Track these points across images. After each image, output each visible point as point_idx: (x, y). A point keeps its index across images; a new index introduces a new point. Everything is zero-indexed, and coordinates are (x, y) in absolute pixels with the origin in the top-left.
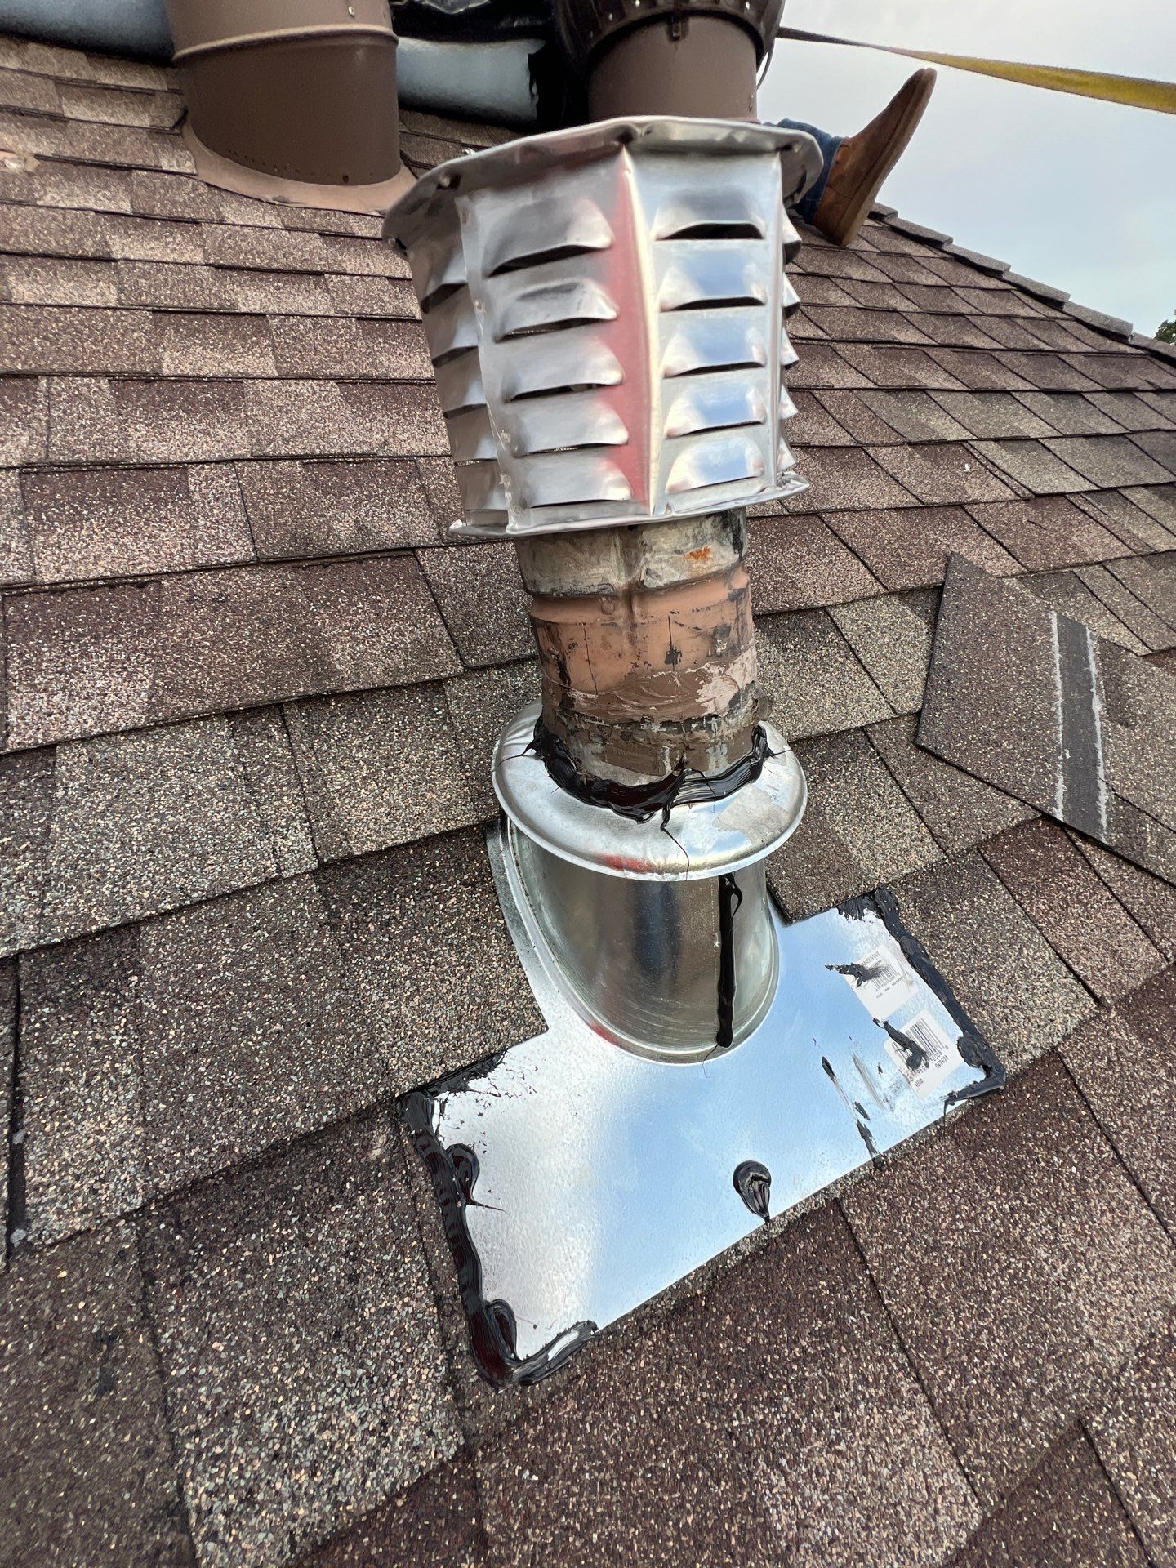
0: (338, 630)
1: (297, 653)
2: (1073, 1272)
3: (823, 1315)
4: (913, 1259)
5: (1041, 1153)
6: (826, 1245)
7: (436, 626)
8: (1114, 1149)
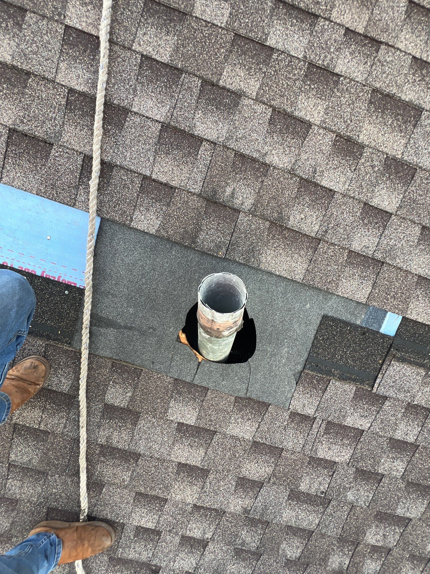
0: (205, 228)
1: (192, 232)
2: (234, 423)
4: (212, 403)
5: (248, 411)
7: (228, 240)
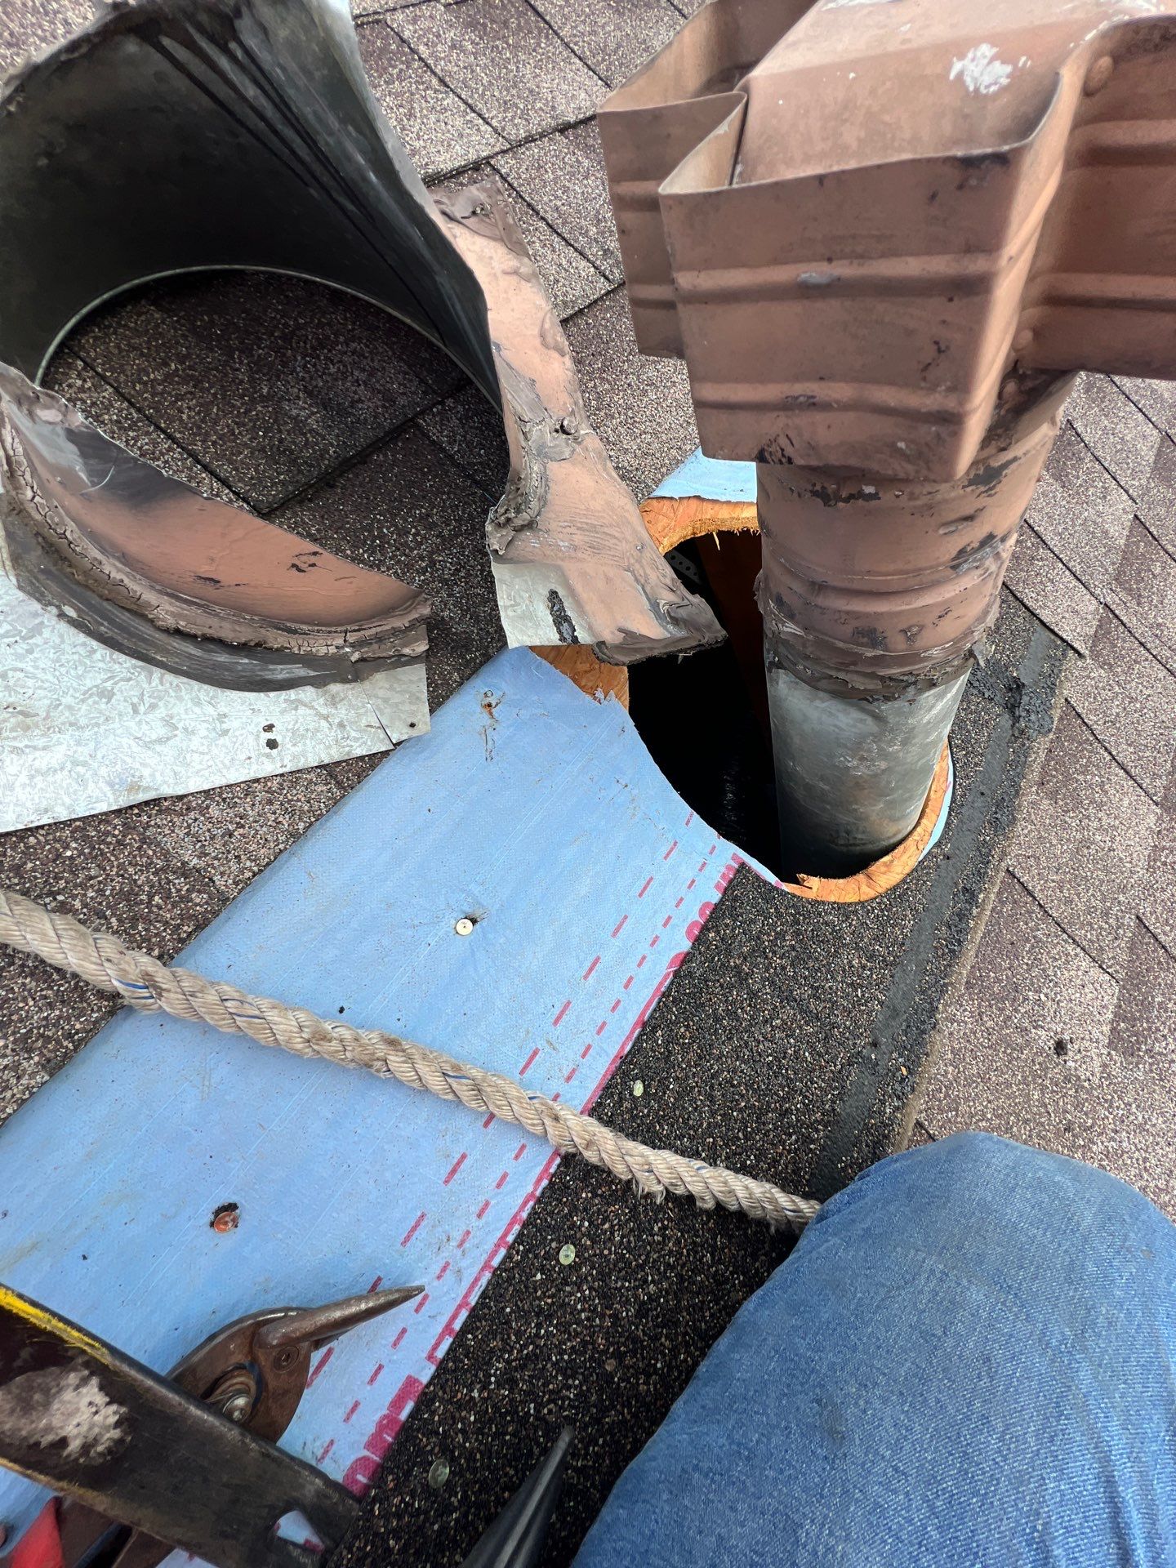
2: (1113, 840)
3: (1028, 940)
4: (1053, 881)
5: (1081, 777)
6: (1015, 902)
8: (1110, 753)
